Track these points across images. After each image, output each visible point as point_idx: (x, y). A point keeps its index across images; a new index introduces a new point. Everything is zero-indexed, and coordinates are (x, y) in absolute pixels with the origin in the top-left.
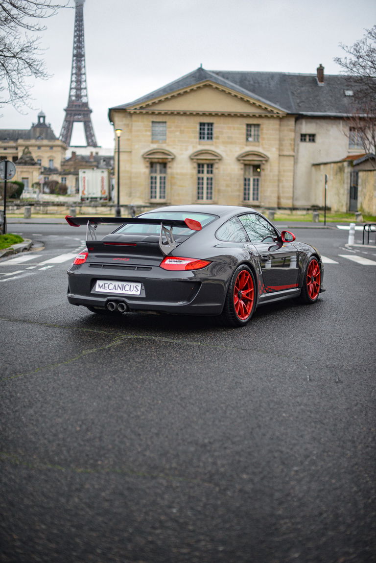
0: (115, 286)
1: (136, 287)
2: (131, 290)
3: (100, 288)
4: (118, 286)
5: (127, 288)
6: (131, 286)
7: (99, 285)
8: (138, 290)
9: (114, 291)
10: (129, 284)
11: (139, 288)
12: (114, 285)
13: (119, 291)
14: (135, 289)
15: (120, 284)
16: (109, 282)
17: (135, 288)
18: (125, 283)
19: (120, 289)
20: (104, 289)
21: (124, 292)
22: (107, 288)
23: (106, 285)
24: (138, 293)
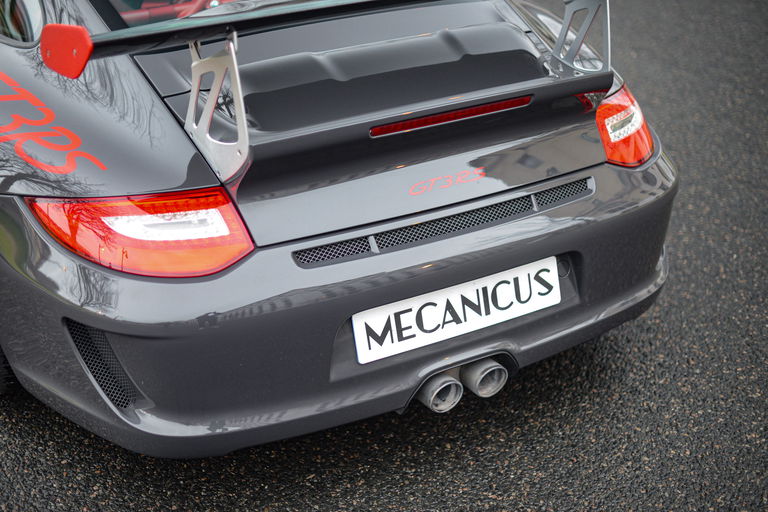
0: (449, 307)
1: (538, 278)
2: (524, 296)
3: (380, 340)
4: (465, 301)
5: (506, 294)
6: (516, 280)
7: (370, 332)
8: (550, 287)
9: (453, 331)
10: (509, 275)
11: (553, 277)
12: (442, 305)
13: (475, 322)
14: (538, 287)
15: (470, 290)
16: (415, 303)
17: (535, 283)
18: (489, 282)
19: (477, 309)
20: (401, 338)
21: (497, 317)
22: (415, 330)
23: (408, 320)
24: (554, 298)
